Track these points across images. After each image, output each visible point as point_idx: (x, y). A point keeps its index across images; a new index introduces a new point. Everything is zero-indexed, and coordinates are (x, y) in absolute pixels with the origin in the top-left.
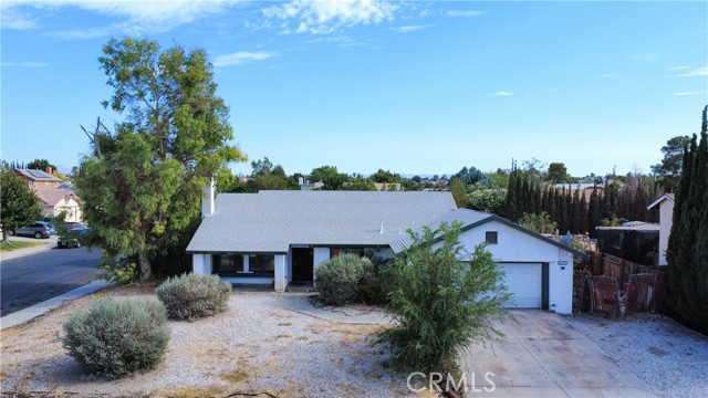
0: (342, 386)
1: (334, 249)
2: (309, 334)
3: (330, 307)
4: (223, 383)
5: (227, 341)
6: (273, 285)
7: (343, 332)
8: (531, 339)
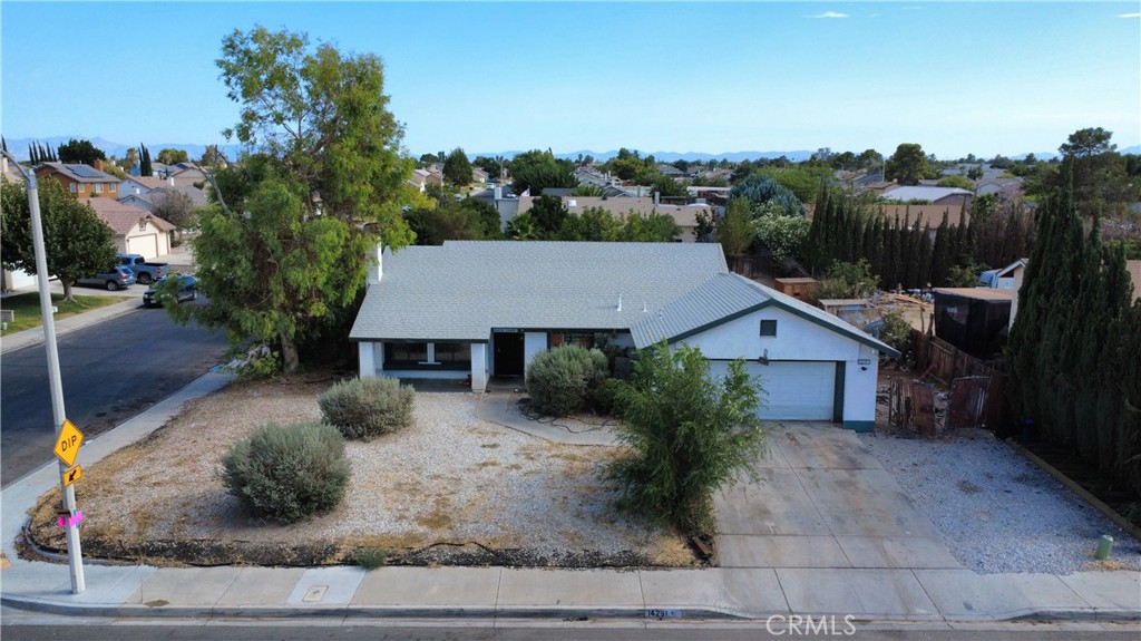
1: (554, 336)
2: (521, 460)
4: (422, 529)
5: (418, 470)
6: (469, 380)
7: (566, 458)
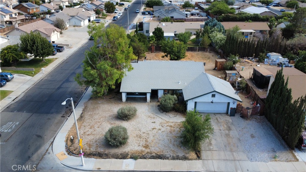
0: (171, 150)
2: (161, 127)
3: (165, 113)
4: (144, 149)
5: (140, 131)
6: (147, 100)
7: (170, 126)
8: (220, 130)
